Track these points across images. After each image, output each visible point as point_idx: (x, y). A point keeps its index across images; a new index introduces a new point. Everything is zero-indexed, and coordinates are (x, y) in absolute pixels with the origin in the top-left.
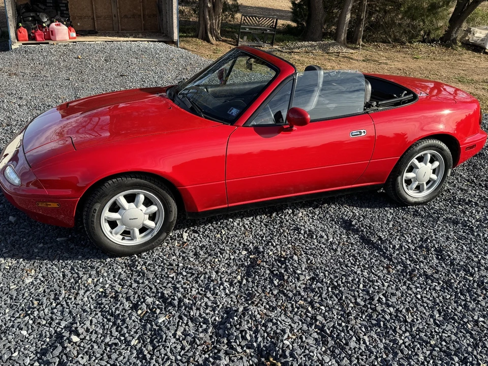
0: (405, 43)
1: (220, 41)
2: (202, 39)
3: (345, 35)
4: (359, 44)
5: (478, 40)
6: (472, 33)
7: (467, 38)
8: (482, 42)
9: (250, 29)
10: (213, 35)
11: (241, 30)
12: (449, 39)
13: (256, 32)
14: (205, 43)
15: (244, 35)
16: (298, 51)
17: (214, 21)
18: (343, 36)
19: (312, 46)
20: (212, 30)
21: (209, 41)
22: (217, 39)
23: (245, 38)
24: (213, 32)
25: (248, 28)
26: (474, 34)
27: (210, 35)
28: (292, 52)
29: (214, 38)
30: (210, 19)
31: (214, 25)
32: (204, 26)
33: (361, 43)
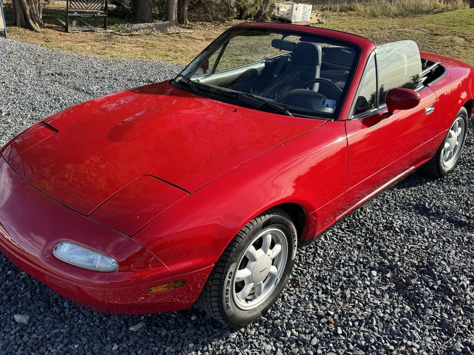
0: (224, 21)
1: (44, 27)
2: (22, 26)
3: (175, 15)
4: (186, 24)
5: (284, 14)
6: (276, 7)
7: (273, 13)
8: (288, 16)
9: (78, 12)
10: (35, 21)
11: (69, 14)
12: (261, 15)
13: (86, 15)
14: (28, 32)
15: (72, 20)
16: (137, 34)
17: (34, 6)
18: (174, 16)
19: (149, 28)
20: (33, 16)
21: (32, 29)
22: (41, 26)
23: (74, 23)
24: (34, 19)
25: (76, 12)
26: (278, 9)
27: (31, 21)
28: (132, 35)
29: (37, 24)
30: (28, 4)
31: (35, 10)
32: (22, 12)
33: (188, 23)
